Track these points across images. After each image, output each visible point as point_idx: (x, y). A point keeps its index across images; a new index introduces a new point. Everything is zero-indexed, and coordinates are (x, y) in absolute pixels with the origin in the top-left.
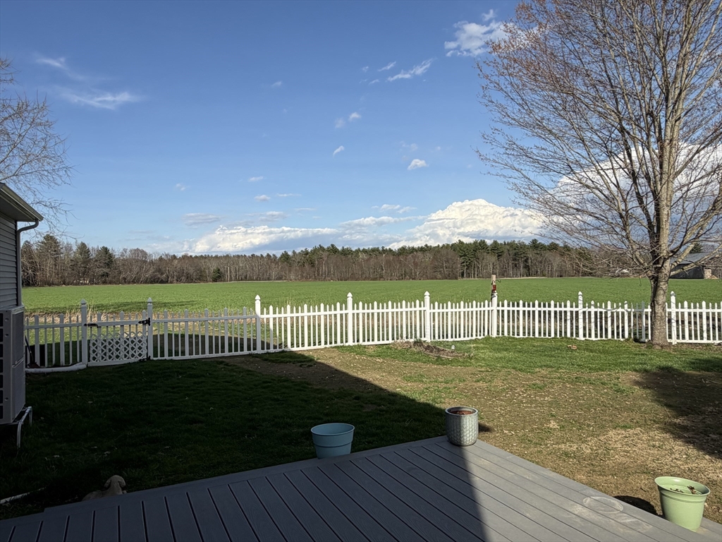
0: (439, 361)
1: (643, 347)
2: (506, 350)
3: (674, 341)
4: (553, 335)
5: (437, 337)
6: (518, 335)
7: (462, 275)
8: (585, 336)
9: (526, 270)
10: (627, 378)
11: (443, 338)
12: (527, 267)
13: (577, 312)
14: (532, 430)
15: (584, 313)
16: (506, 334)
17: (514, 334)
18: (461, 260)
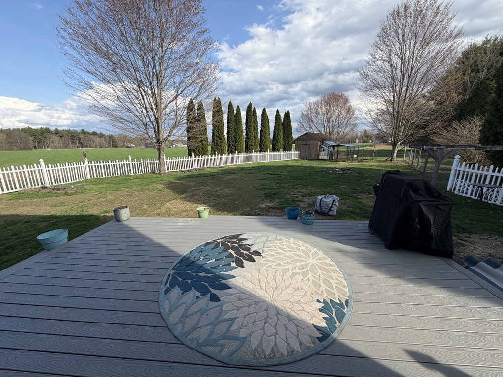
0: (66, 194)
1: (157, 175)
2: (101, 184)
3: (166, 171)
4: (119, 174)
5: (53, 183)
6: (102, 176)
7: (35, 147)
8: (134, 173)
9: (80, 145)
10: (160, 186)
11: (58, 183)
12: (80, 143)
13: (129, 164)
14: (139, 210)
15: (132, 164)
16: (95, 176)
17: (100, 176)
18: (33, 138)
